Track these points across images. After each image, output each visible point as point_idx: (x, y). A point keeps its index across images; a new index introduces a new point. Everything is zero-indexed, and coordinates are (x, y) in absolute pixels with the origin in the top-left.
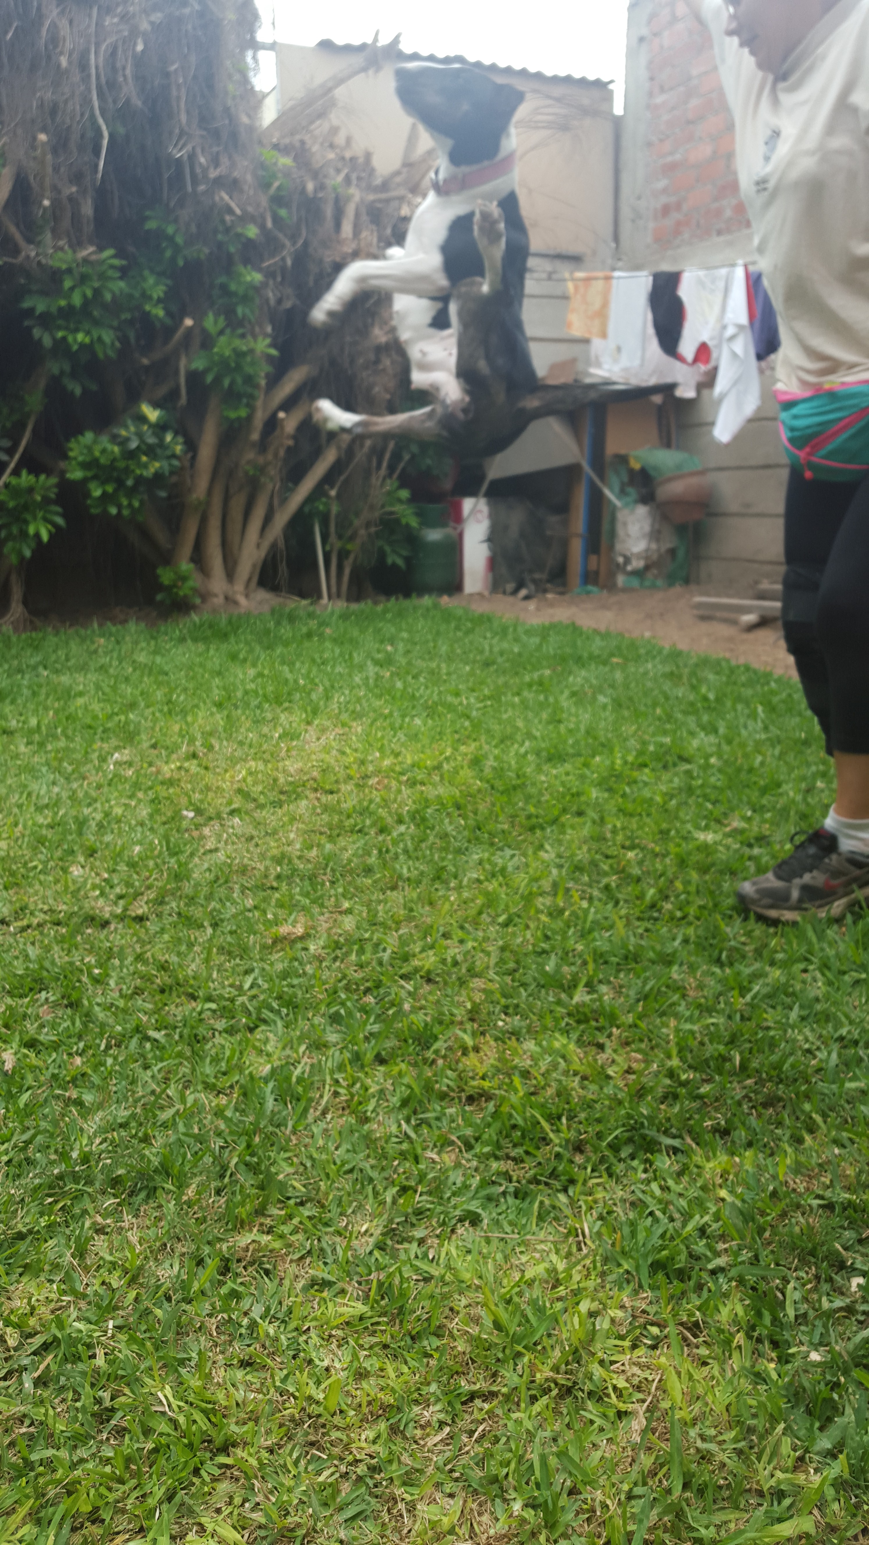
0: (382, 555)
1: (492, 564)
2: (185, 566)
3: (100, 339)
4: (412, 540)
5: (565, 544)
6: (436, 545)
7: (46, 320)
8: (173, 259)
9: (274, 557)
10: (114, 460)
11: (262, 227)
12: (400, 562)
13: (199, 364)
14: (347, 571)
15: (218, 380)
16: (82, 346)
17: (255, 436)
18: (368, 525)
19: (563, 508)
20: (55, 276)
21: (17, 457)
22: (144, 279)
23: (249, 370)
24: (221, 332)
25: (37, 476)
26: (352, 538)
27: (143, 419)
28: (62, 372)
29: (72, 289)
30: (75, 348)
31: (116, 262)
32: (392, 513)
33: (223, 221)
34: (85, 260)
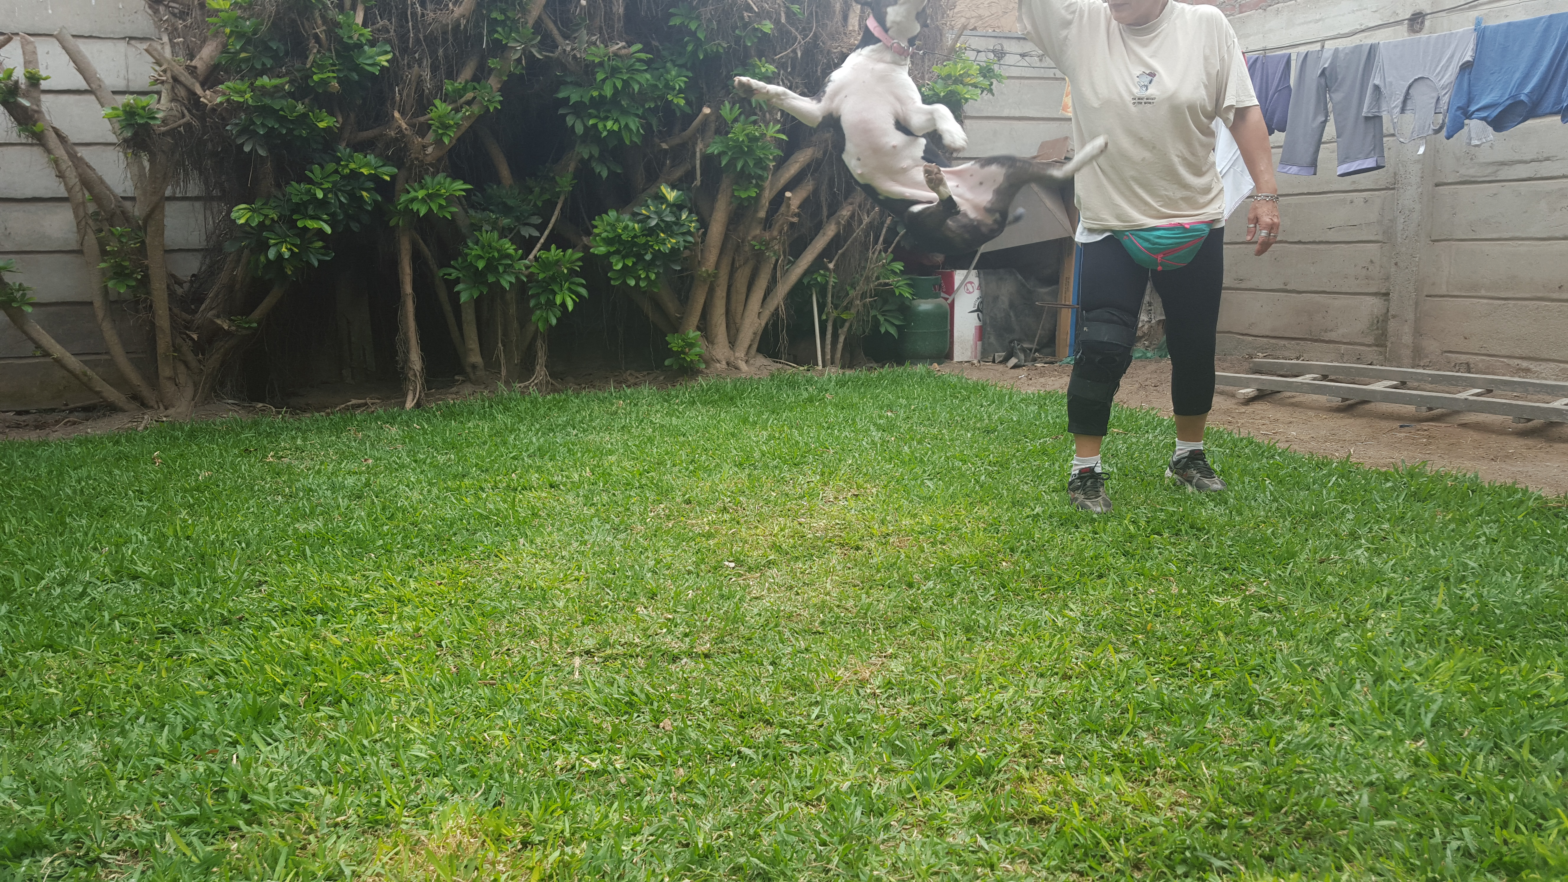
0: (876, 324)
1: (982, 333)
2: (693, 334)
3: (627, 125)
4: (905, 309)
5: (1055, 315)
6: (927, 314)
7: (579, 109)
8: (695, 53)
9: (775, 325)
10: (635, 236)
11: (777, 22)
12: (893, 331)
13: (714, 149)
14: (842, 339)
15: (732, 163)
16: (611, 132)
17: (762, 214)
18: (863, 296)
19: (1054, 280)
20: (589, 69)
21: (546, 233)
22: (668, 72)
23: (760, 154)
24: (736, 120)
25: (564, 251)
26: (847, 308)
27: (662, 199)
28: (591, 157)
29: (604, 81)
30: (605, 134)
31: (643, 56)
32: (887, 284)
33: (742, 18)
34: (616, 54)
